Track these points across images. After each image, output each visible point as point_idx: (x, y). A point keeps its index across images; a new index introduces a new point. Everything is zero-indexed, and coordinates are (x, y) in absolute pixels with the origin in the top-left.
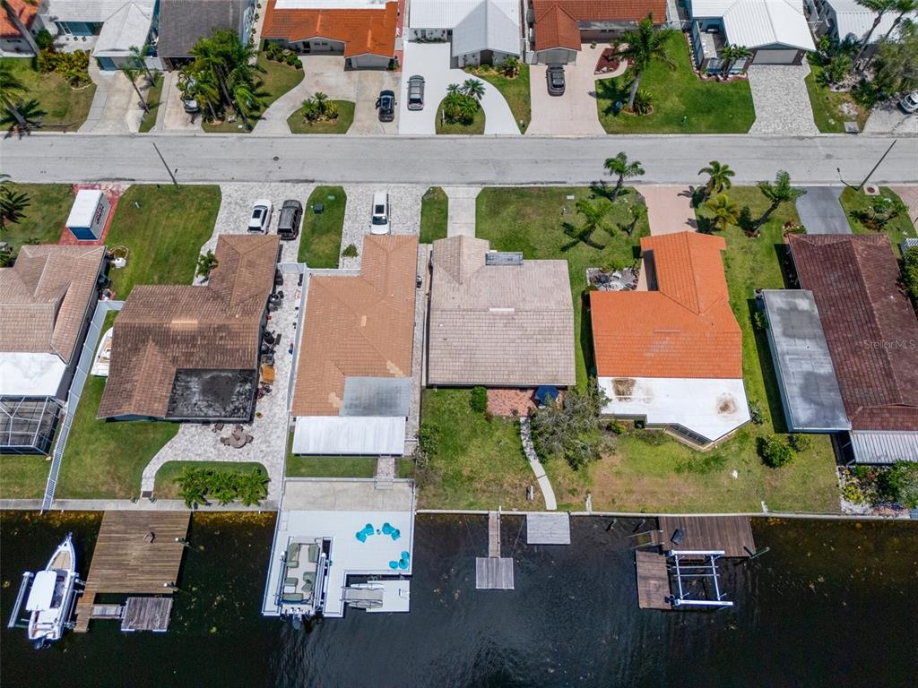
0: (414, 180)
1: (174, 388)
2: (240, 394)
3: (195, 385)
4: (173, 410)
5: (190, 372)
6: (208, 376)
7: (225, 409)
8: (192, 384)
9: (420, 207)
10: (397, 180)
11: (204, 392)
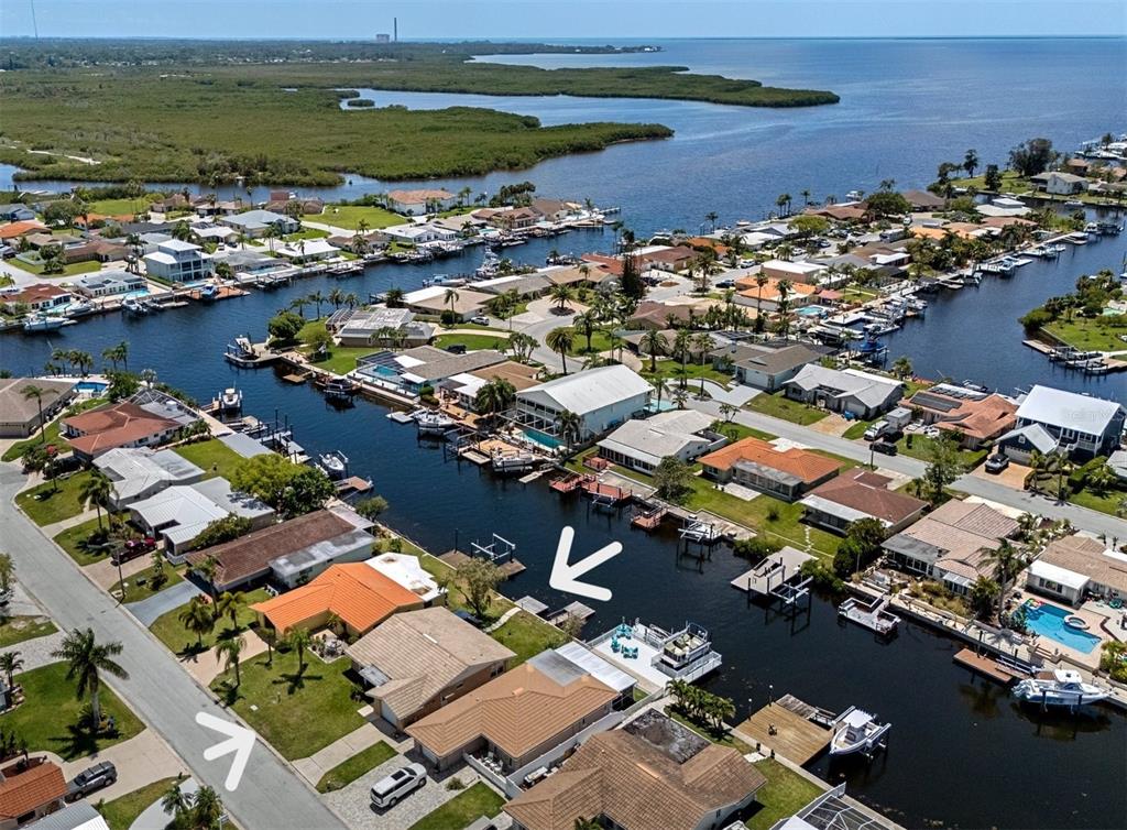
0: (323, 809)
1: (692, 756)
2: (646, 723)
3: (675, 748)
4: (703, 744)
5: (673, 758)
6: (661, 747)
7: (664, 722)
8: (677, 750)
9: (356, 782)
10: (335, 821)
11: (672, 740)
